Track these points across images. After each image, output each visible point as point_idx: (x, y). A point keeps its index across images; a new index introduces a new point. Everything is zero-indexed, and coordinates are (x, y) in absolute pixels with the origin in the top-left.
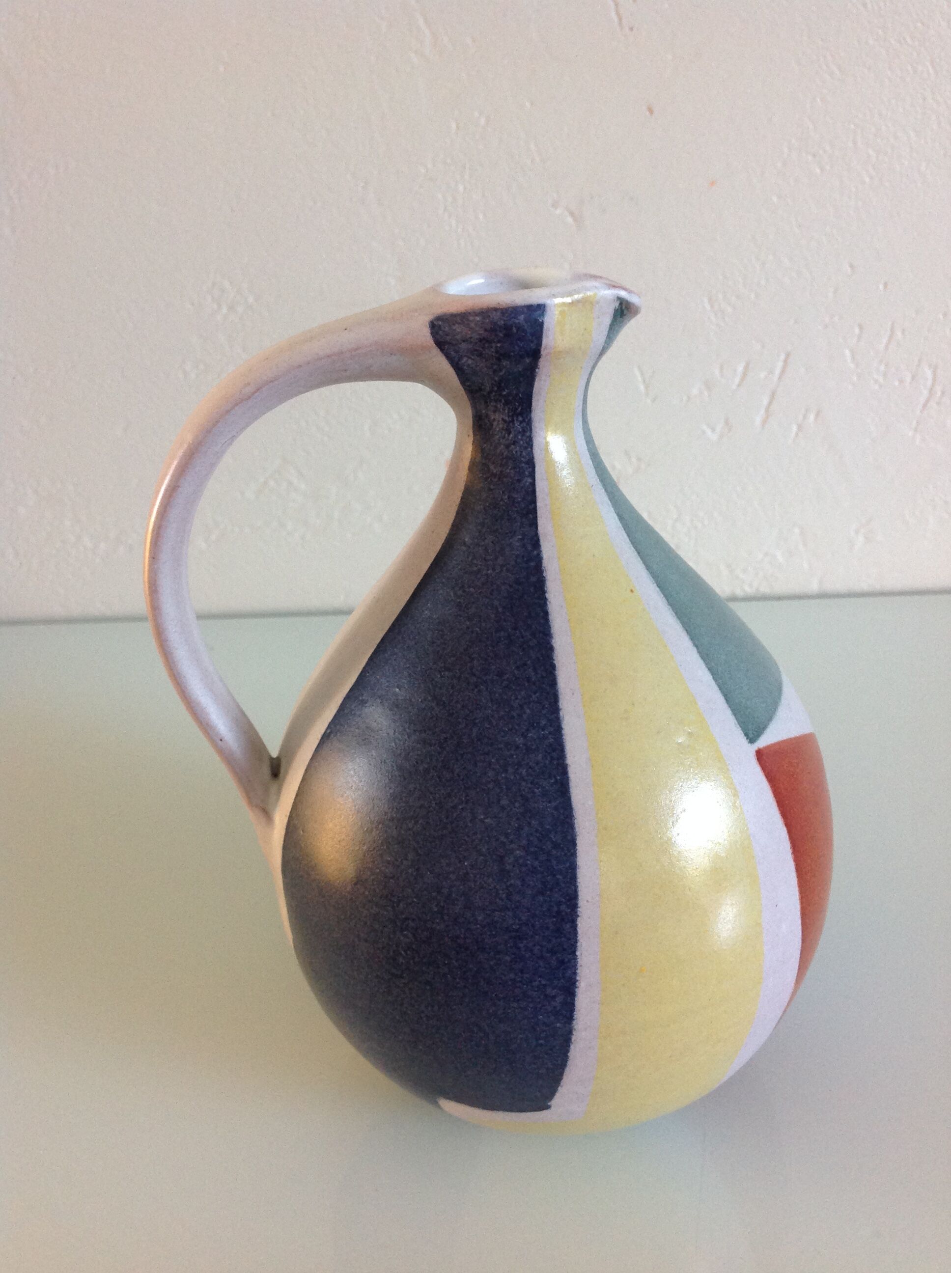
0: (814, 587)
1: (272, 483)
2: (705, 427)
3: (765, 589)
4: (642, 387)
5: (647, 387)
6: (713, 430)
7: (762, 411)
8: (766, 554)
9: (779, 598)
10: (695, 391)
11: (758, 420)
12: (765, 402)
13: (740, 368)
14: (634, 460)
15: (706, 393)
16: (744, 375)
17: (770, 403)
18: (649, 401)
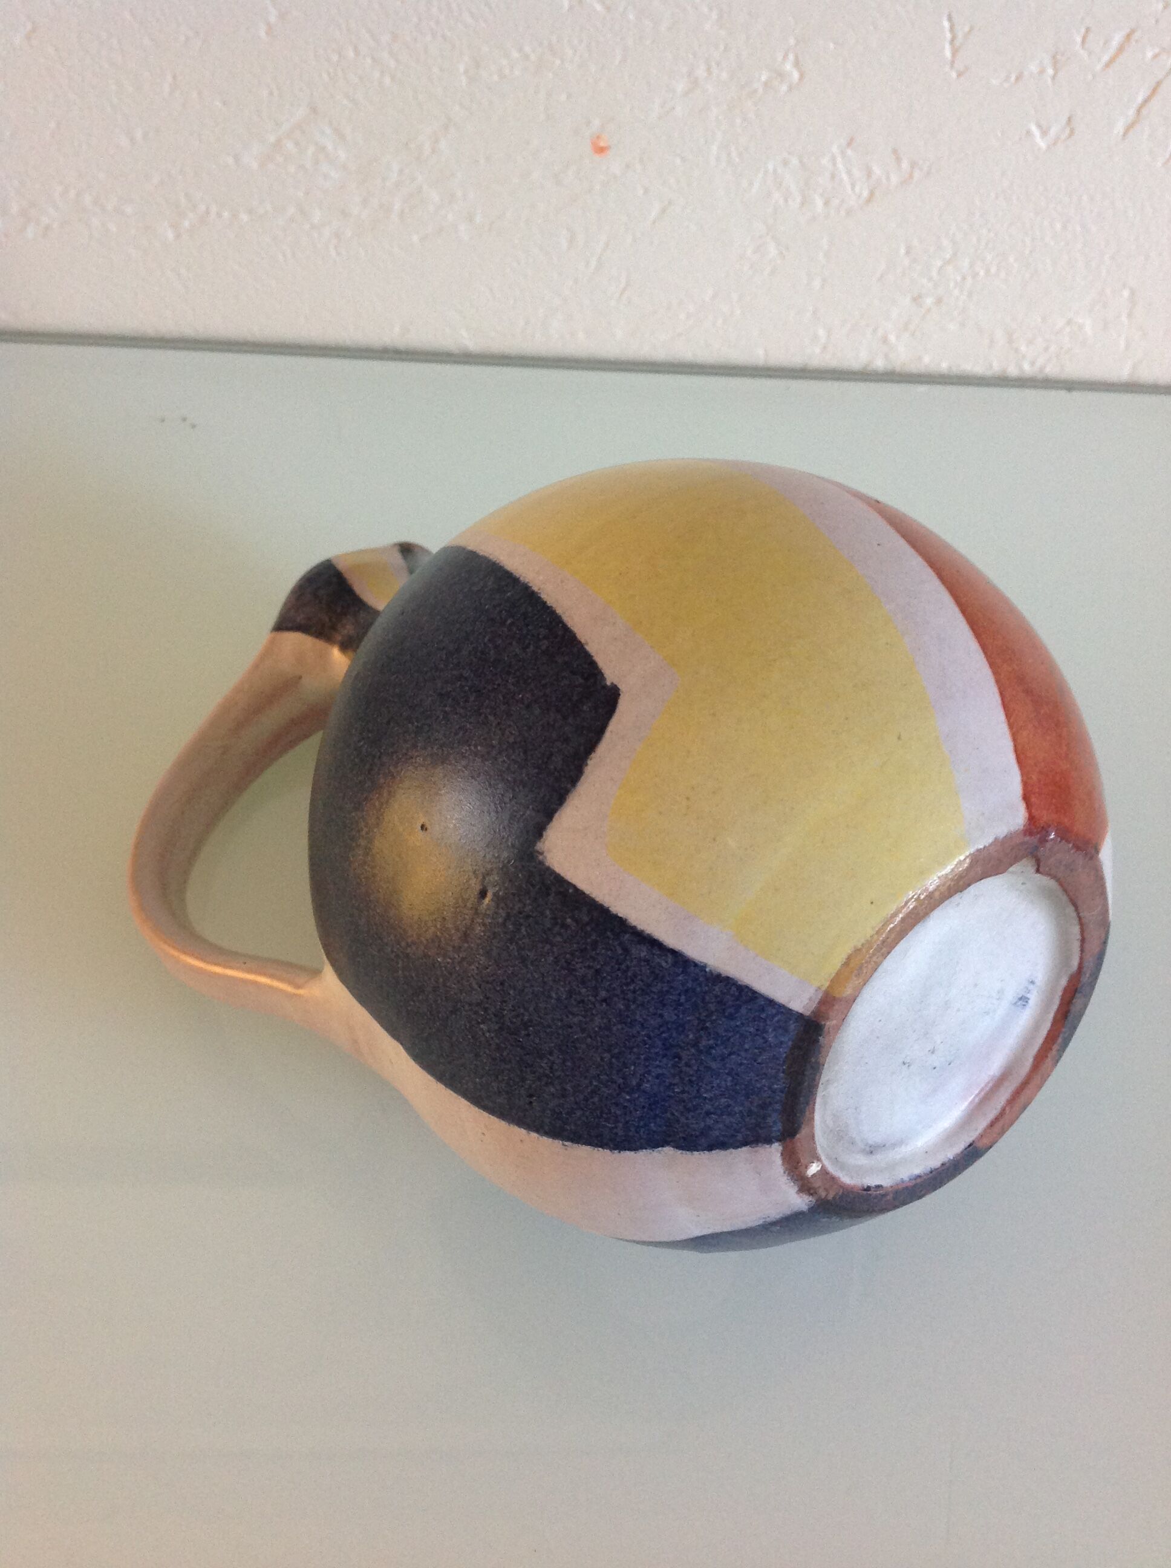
0: (1123, 373)
1: (290, 145)
2: (1034, 128)
3: (1052, 370)
4: (948, 53)
5: (955, 52)
6: (1044, 133)
7: (1131, 112)
8: (1069, 322)
9: (1070, 385)
10: (1033, 68)
11: (1119, 128)
12: (1140, 99)
13: (1117, 39)
14: (905, 165)
15: (1050, 71)
16: (1121, 49)
17: (1146, 101)
18: (954, 75)
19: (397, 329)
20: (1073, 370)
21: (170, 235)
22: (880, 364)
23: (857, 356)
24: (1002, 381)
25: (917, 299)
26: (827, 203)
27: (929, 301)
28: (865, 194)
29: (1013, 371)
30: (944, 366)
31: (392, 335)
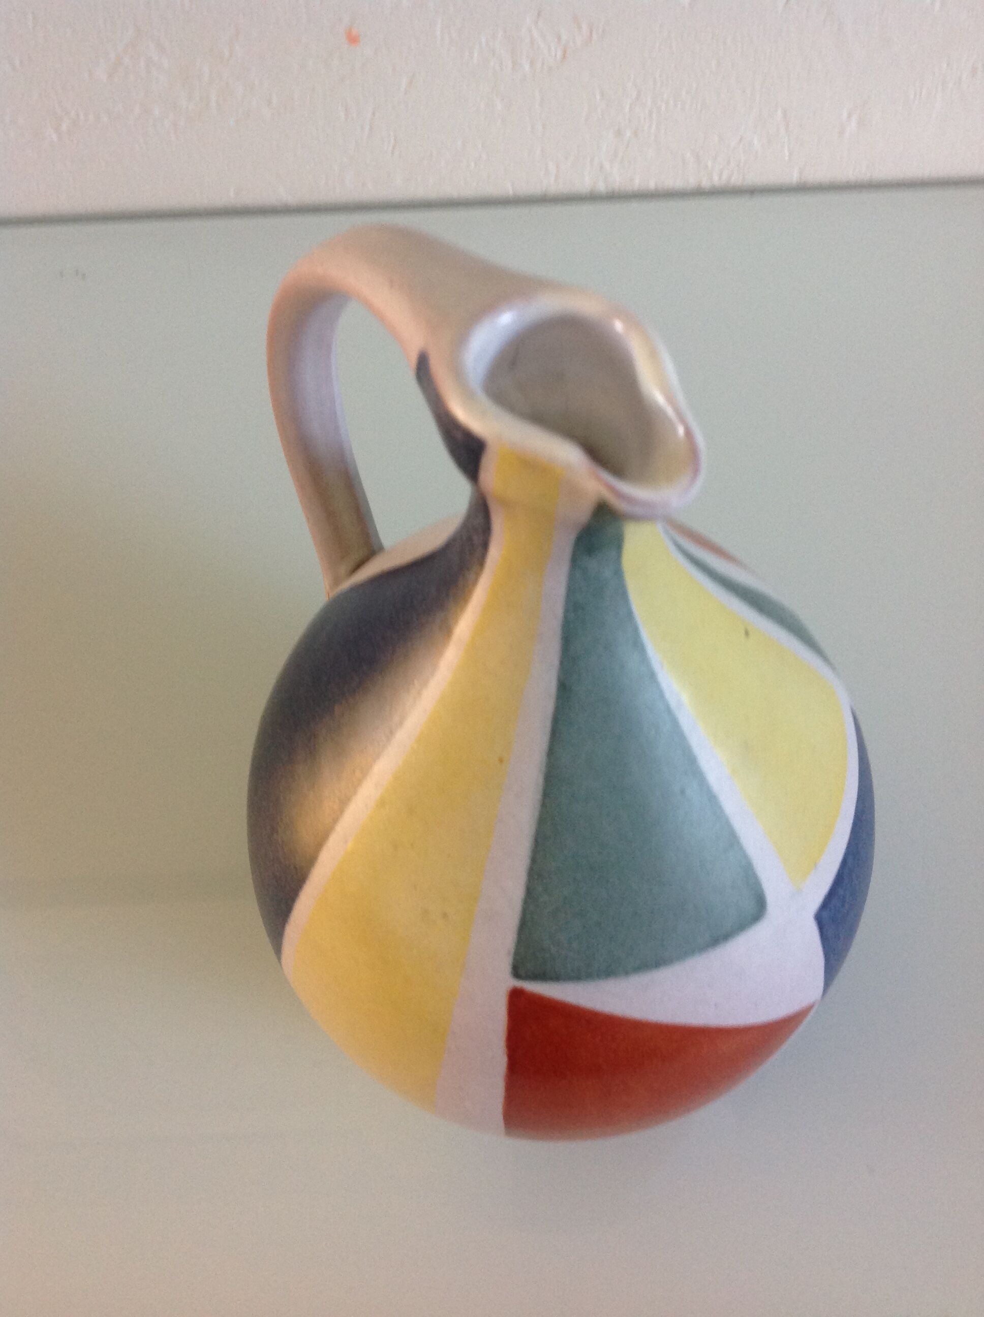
0: (793, 177)
3: (736, 180)
8: (741, 140)
9: (752, 191)
14: (585, 27)
19: (232, 194)
20: (754, 177)
21: (54, 137)
22: (601, 187)
23: (585, 182)
24: (699, 193)
25: (619, 133)
26: (532, 63)
27: (628, 134)
28: (559, 54)
29: (706, 184)
30: (652, 185)
31: (229, 197)
